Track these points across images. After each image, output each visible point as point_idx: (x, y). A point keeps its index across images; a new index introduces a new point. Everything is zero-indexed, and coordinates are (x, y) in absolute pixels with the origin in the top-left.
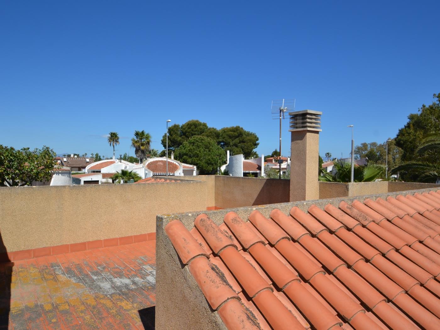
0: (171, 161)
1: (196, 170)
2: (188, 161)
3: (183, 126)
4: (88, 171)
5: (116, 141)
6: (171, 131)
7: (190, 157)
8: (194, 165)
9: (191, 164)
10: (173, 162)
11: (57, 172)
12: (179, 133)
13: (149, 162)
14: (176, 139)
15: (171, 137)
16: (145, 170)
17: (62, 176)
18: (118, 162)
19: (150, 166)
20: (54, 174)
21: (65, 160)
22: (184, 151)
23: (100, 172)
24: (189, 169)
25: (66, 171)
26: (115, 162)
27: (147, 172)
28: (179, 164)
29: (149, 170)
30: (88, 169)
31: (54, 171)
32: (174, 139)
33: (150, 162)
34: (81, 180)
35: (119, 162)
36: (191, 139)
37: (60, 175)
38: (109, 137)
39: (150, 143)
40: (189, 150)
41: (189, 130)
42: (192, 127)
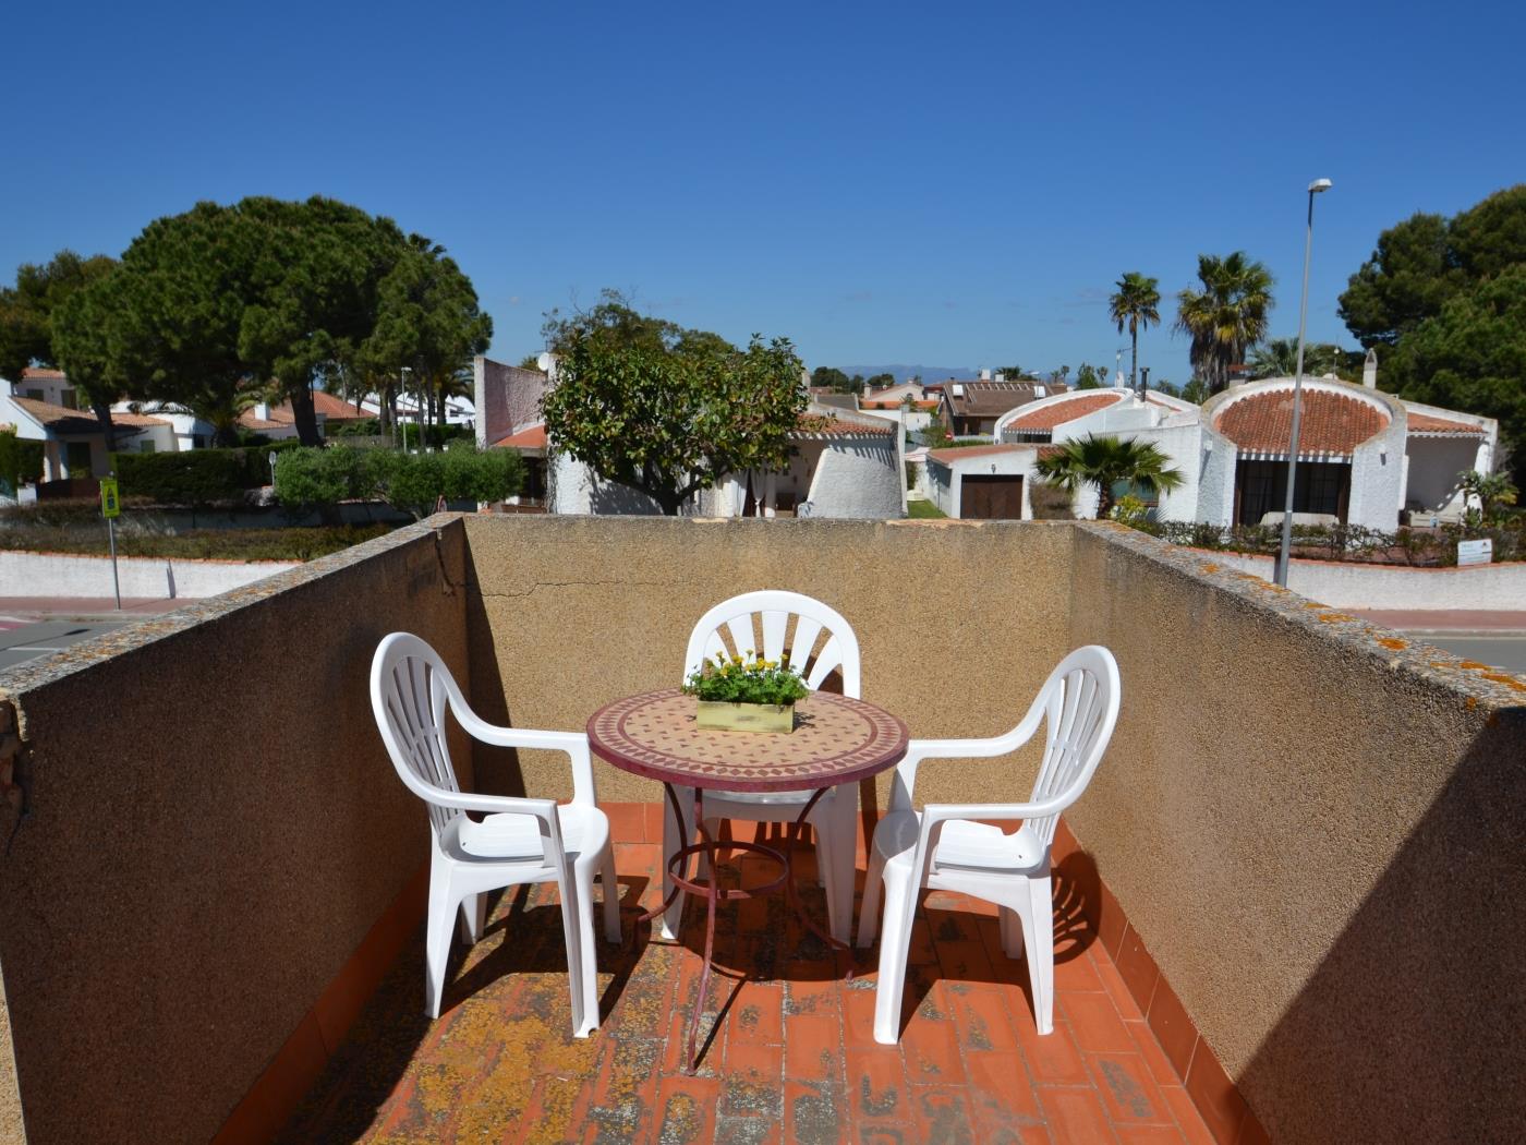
0: (1360, 398)
1: (1492, 438)
2: (1452, 394)
3: (1464, 218)
4: (1003, 434)
5: (1146, 312)
6: (1392, 246)
7: (1474, 374)
8: (1486, 415)
9: (1471, 410)
10: (1370, 402)
11: (836, 437)
12: (1435, 258)
13: (1238, 398)
14: (1409, 288)
15: (1386, 279)
16: (1206, 436)
17: (858, 455)
18: (1131, 401)
19: (1237, 422)
20: (824, 444)
21: (958, 390)
22: (1444, 346)
23: (1048, 439)
24: (1447, 435)
25: (874, 434)
26: (1118, 398)
27: (1210, 446)
28: (1389, 408)
29: (1219, 437)
30: (1006, 425)
31: (823, 435)
32: (1399, 289)
33: (1244, 399)
34: (950, 471)
35: (1137, 401)
36: (1492, 286)
37: (849, 450)
38: (1118, 296)
39: (1268, 312)
40: (1470, 337)
41: (1489, 238)
42: (1513, 219)
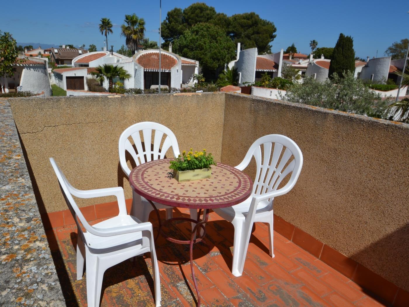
0: (168, 54)
1: (198, 66)
2: (188, 55)
3: (186, 10)
4: (74, 64)
5: (109, 29)
6: (171, 16)
7: (192, 50)
8: (197, 60)
9: (193, 59)
10: (170, 55)
11: (27, 65)
12: (180, 19)
13: (141, 55)
14: (174, 27)
15: (169, 24)
16: (135, 65)
17: (35, 71)
18: (109, 55)
19: (142, 61)
20: (23, 67)
21: (56, 51)
22: (185, 43)
23: (88, 66)
24: (189, 65)
25: (39, 64)
26: (106, 54)
27: (137, 68)
28: (177, 58)
29: (139, 65)
30: (75, 62)
31: (23, 65)
32: (172, 27)
33: (142, 55)
34: (62, 75)
35: (111, 55)
36: (195, 27)
37: (32, 69)
38: (101, 24)
39: (144, 32)
40: (191, 40)
41: (192, 16)
42: (197, 11)
